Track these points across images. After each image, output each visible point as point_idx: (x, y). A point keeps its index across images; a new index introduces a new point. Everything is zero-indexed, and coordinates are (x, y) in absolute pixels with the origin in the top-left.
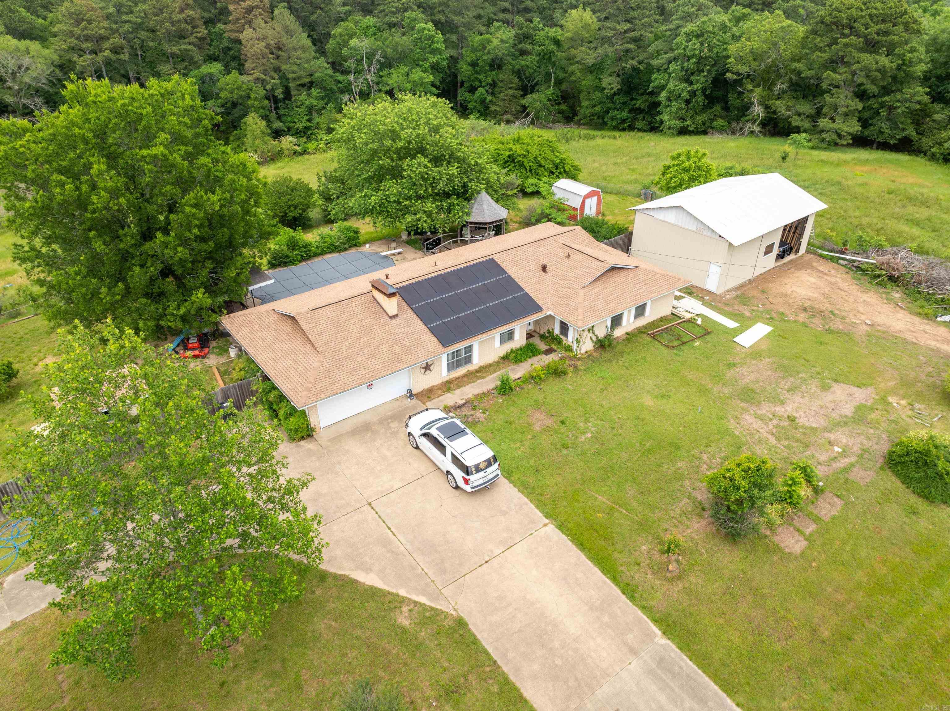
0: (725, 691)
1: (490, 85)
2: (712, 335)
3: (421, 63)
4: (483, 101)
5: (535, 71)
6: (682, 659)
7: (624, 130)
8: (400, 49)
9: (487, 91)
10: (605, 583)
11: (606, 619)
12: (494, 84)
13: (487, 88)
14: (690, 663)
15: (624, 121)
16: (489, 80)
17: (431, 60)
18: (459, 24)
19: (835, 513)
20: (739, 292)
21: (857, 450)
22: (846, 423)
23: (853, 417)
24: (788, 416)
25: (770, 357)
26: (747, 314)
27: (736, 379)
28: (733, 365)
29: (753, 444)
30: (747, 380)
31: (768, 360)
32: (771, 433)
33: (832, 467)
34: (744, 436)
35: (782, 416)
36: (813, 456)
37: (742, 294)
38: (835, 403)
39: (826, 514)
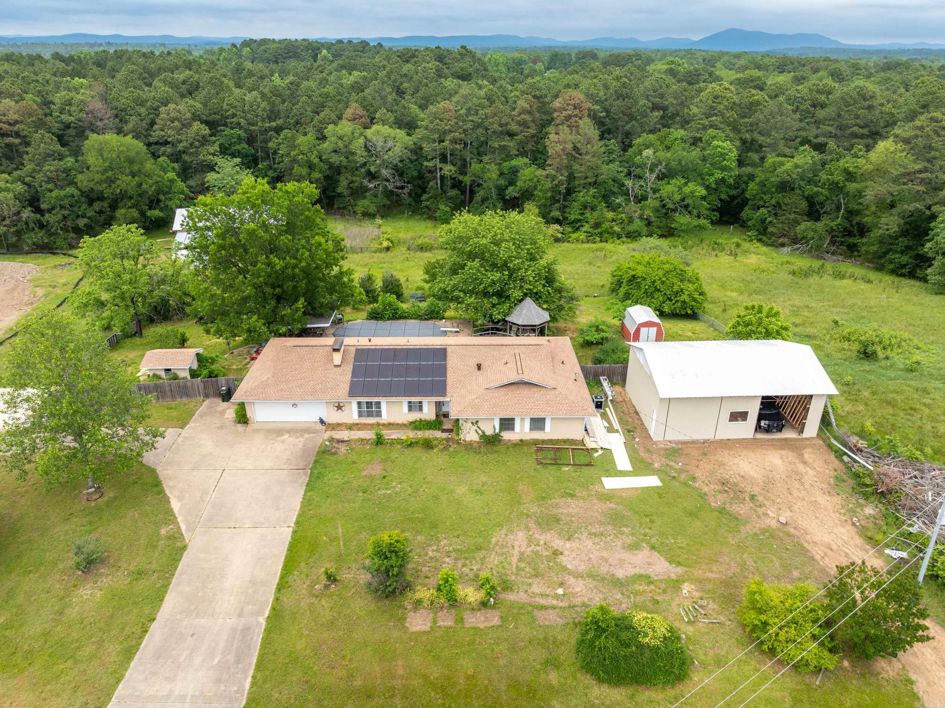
0: (256, 665)
1: (774, 206)
2: (592, 468)
3: (707, 177)
4: (763, 221)
5: (828, 199)
6: (258, 636)
7: (903, 275)
8: (683, 163)
9: (769, 212)
10: (276, 574)
11: (250, 591)
12: (778, 205)
13: (769, 209)
14: (260, 640)
15: (903, 266)
16: (773, 202)
17: (717, 176)
18: (764, 144)
19: (481, 626)
20: (680, 446)
21: (578, 601)
22: (603, 579)
23: (618, 579)
24: (557, 550)
25: (617, 504)
26: (656, 465)
27: (557, 506)
28: (572, 496)
29: (494, 553)
30: (566, 511)
31: (612, 506)
32: (522, 554)
33: (533, 600)
34: (496, 544)
35: (552, 547)
36: (530, 584)
37: (679, 449)
38: (622, 562)
39: (472, 622)
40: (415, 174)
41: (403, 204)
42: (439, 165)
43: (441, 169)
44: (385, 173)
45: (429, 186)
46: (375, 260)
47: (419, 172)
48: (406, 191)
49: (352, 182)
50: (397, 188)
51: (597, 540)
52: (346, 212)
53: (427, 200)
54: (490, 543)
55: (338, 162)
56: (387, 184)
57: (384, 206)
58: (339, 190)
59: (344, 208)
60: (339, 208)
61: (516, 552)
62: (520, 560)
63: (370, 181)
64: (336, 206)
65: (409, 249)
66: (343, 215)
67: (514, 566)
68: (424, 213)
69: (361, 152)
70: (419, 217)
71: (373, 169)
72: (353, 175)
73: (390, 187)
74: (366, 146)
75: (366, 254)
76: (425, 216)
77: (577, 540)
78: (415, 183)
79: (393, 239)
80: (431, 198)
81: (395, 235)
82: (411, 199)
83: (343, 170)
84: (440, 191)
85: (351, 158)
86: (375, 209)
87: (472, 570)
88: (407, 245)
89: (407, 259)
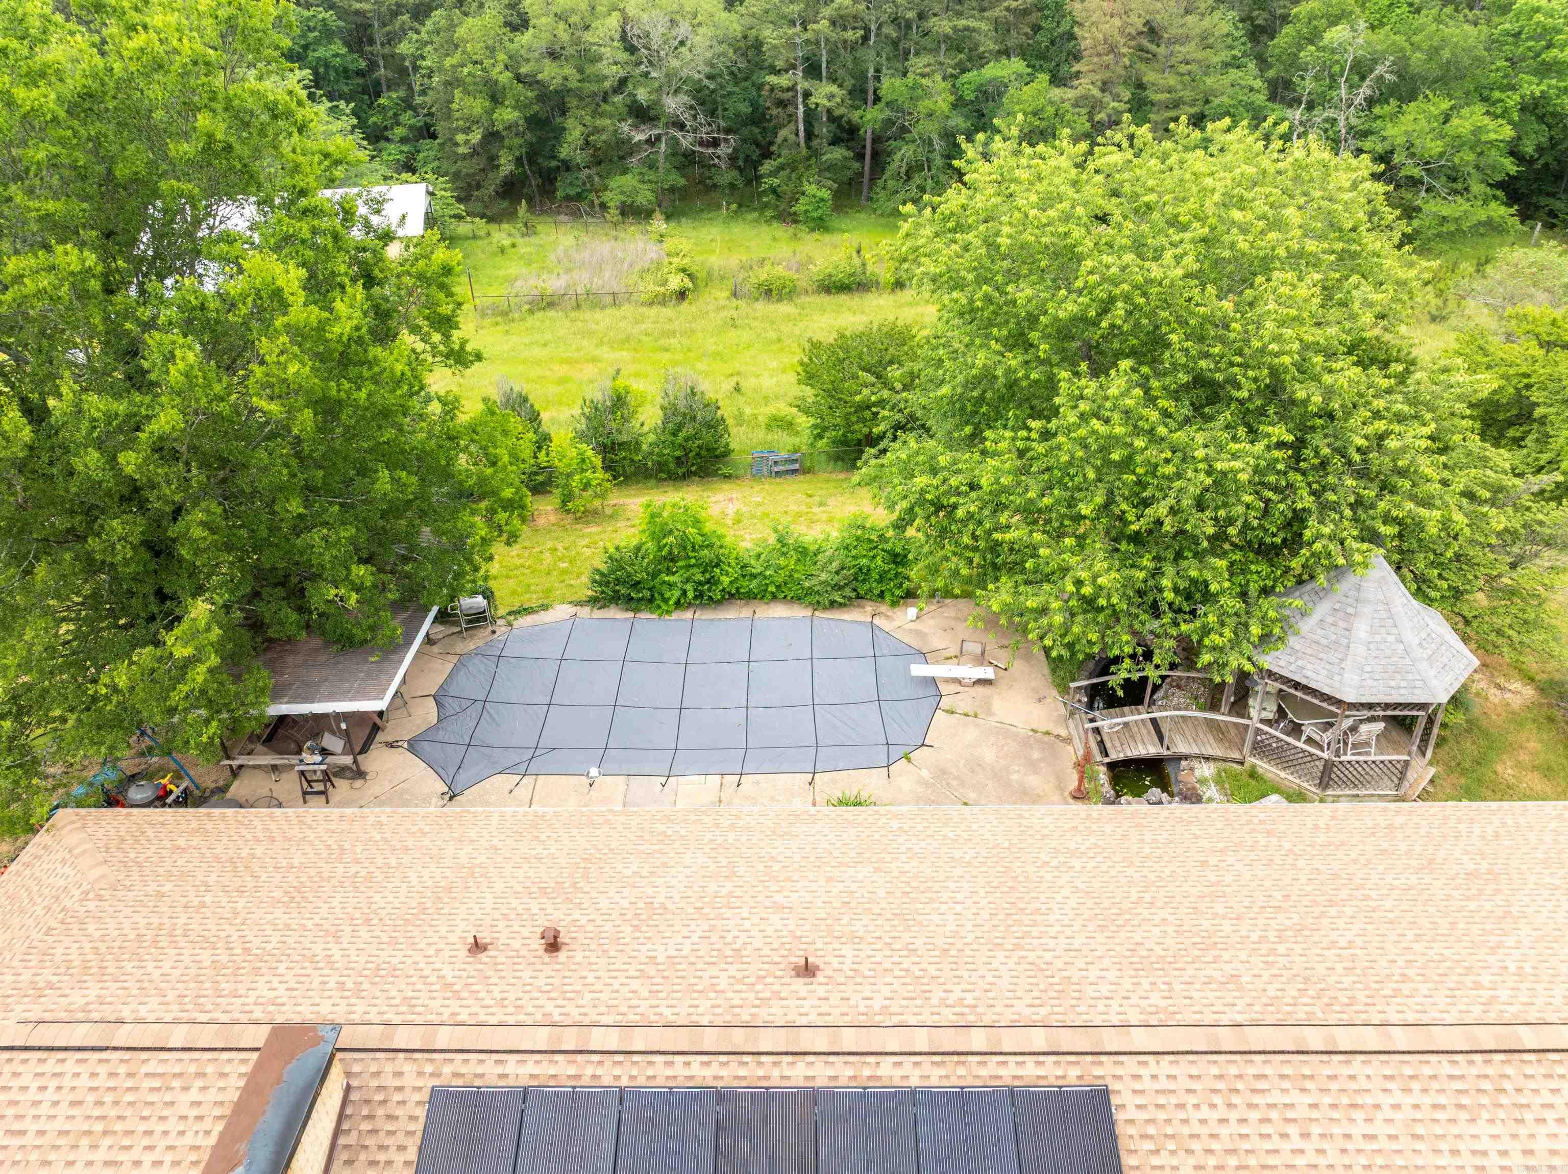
8: (1447, 56)
40: (745, 108)
41: (715, 186)
42: (803, 85)
43: (807, 95)
44: (673, 104)
45: (779, 140)
46: (647, 325)
47: (754, 104)
48: (724, 150)
49: (597, 131)
50: (701, 143)
52: (584, 206)
53: (774, 174)
55: (559, 80)
56: (679, 135)
57: (672, 190)
58: (564, 152)
59: (579, 197)
60: (568, 198)
63: (635, 126)
64: (559, 194)
65: (735, 294)
66: (576, 214)
68: (766, 206)
69: (613, 52)
70: (756, 215)
71: (642, 95)
72: (596, 114)
73: (686, 141)
74: (624, 37)
75: (626, 309)
76: (769, 213)
78: (745, 132)
79: (694, 269)
80: (781, 168)
81: (698, 258)
82: (735, 173)
83: (573, 102)
84: (804, 152)
85: (590, 70)
86: (650, 196)
88: (730, 284)
89: (733, 324)
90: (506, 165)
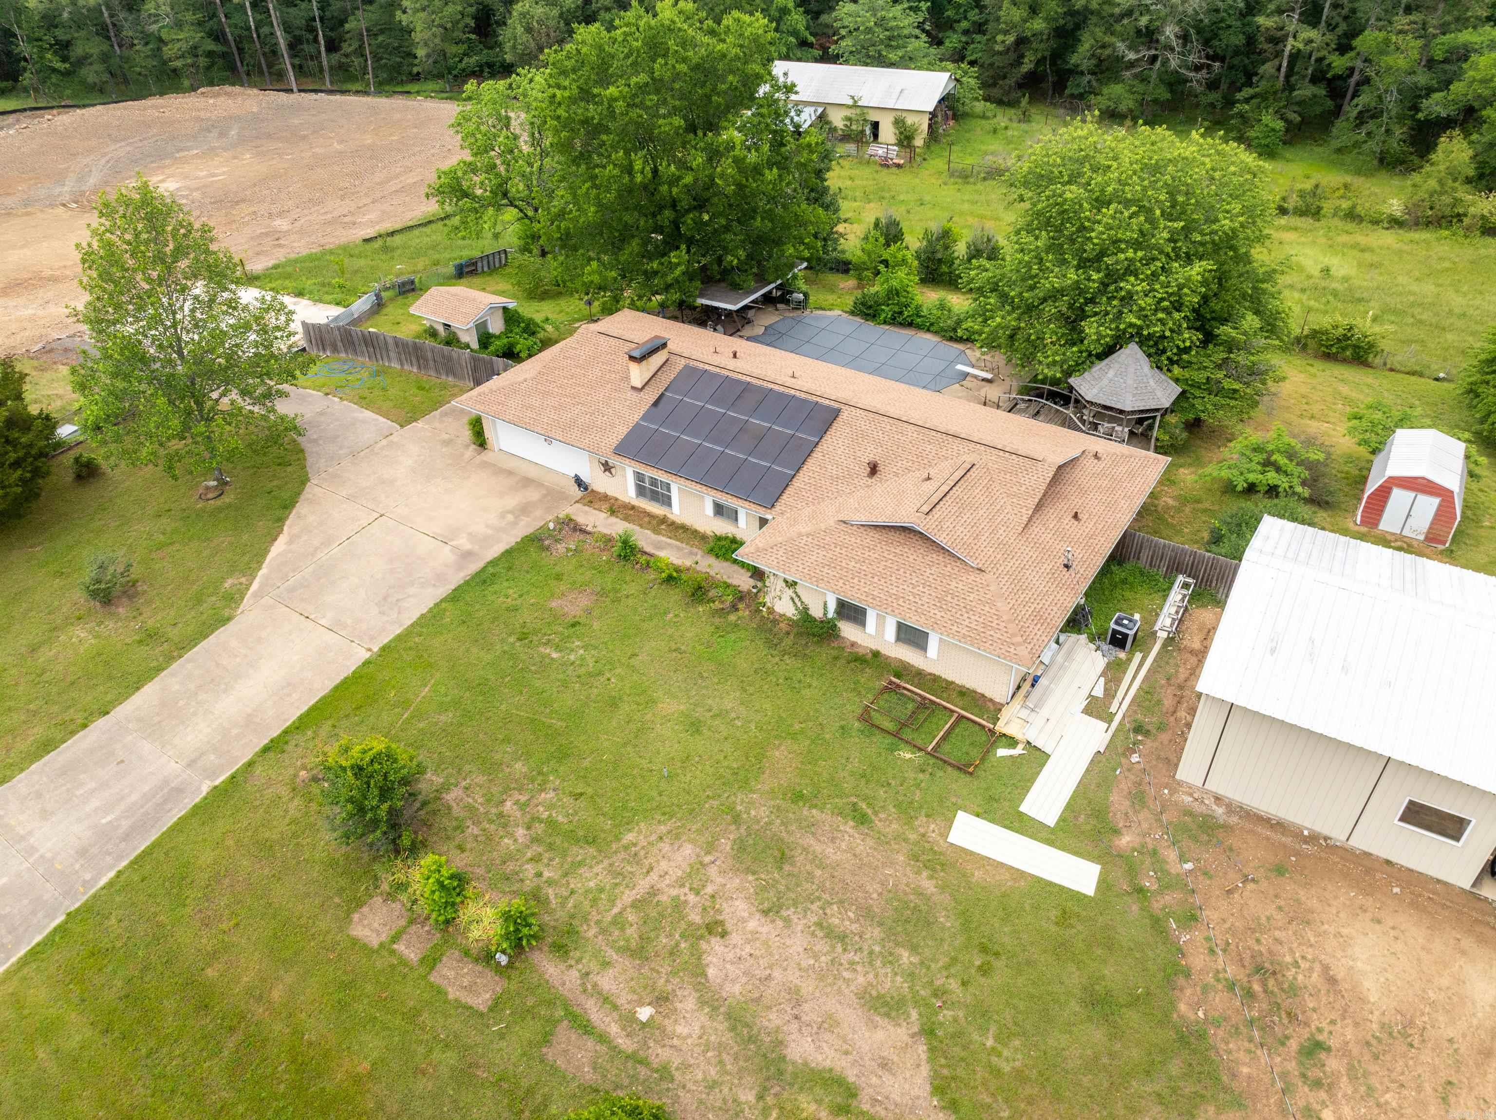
2: (962, 780)
19: (453, 993)
20: (1234, 820)
21: (659, 1054)
22: (751, 1039)
23: (783, 1058)
24: (721, 923)
25: (942, 888)
26: (1126, 840)
27: (812, 826)
28: (862, 820)
29: (606, 862)
30: (818, 848)
31: (929, 886)
32: (654, 892)
33: (582, 999)
34: (626, 848)
35: (719, 911)
36: (606, 964)
37: (1225, 827)
38: (829, 1023)
39: (445, 977)
40: (1240, 41)
42: (1296, 27)
45: (1261, 72)
47: (1248, 38)
49: (1103, 46)
51: (821, 946)
54: (618, 839)
56: (1170, 56)
57: (1157, 101)
58: (1074, 60)
60: (1072, 96)
61: (643, 885)
62: (636, 905)
64: (1067, 93)
67: (616, 910)
68: (1232, 127)
72: (1107, 32)
73: (1175, 63)
77: (780, 923)
78: (1231, 60)
80: (1256, 96)
83: (1092, 20)
84: (1279, 84)
87: (539, 875)
90: (1027, 66)
